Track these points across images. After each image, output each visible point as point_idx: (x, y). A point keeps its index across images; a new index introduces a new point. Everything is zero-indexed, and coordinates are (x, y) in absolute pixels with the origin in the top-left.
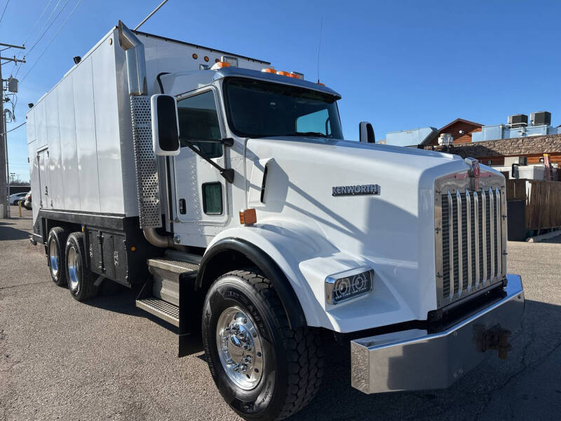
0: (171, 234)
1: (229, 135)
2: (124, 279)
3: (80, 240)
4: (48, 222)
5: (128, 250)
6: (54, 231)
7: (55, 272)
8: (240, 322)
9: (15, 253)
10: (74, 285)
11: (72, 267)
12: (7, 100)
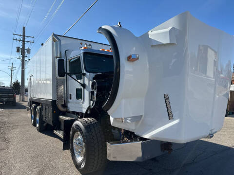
0: (67, 107)
1: (85, 72)
2: (51, 123)
3: (40, 109)
4: (32, 102)
5: (53, 112)
6: (33, 105)
7: (33, 121)
8: (80, 137)
9: (22, 114)
10: (38, 125)
11: (38, 119)
12: (26, 56)
